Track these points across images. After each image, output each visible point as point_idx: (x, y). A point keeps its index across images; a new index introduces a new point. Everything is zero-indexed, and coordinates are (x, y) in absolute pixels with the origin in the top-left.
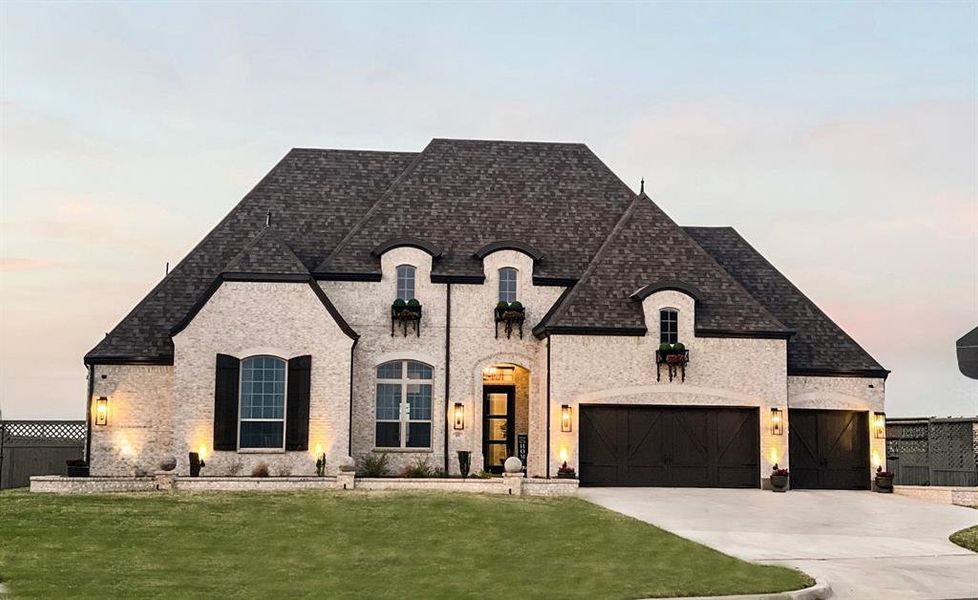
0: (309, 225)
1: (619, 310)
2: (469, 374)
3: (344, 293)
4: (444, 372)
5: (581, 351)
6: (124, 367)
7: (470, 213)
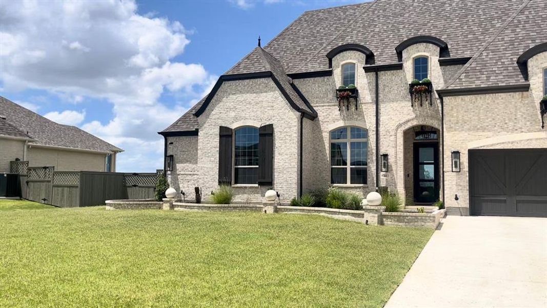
0: (302, 50)
1: (505, 73)
2: (393, 133)
3: (309, 86)
4: (375, 133)
5: (469, 108)
6: (181, 138)
7: (401, 26)
